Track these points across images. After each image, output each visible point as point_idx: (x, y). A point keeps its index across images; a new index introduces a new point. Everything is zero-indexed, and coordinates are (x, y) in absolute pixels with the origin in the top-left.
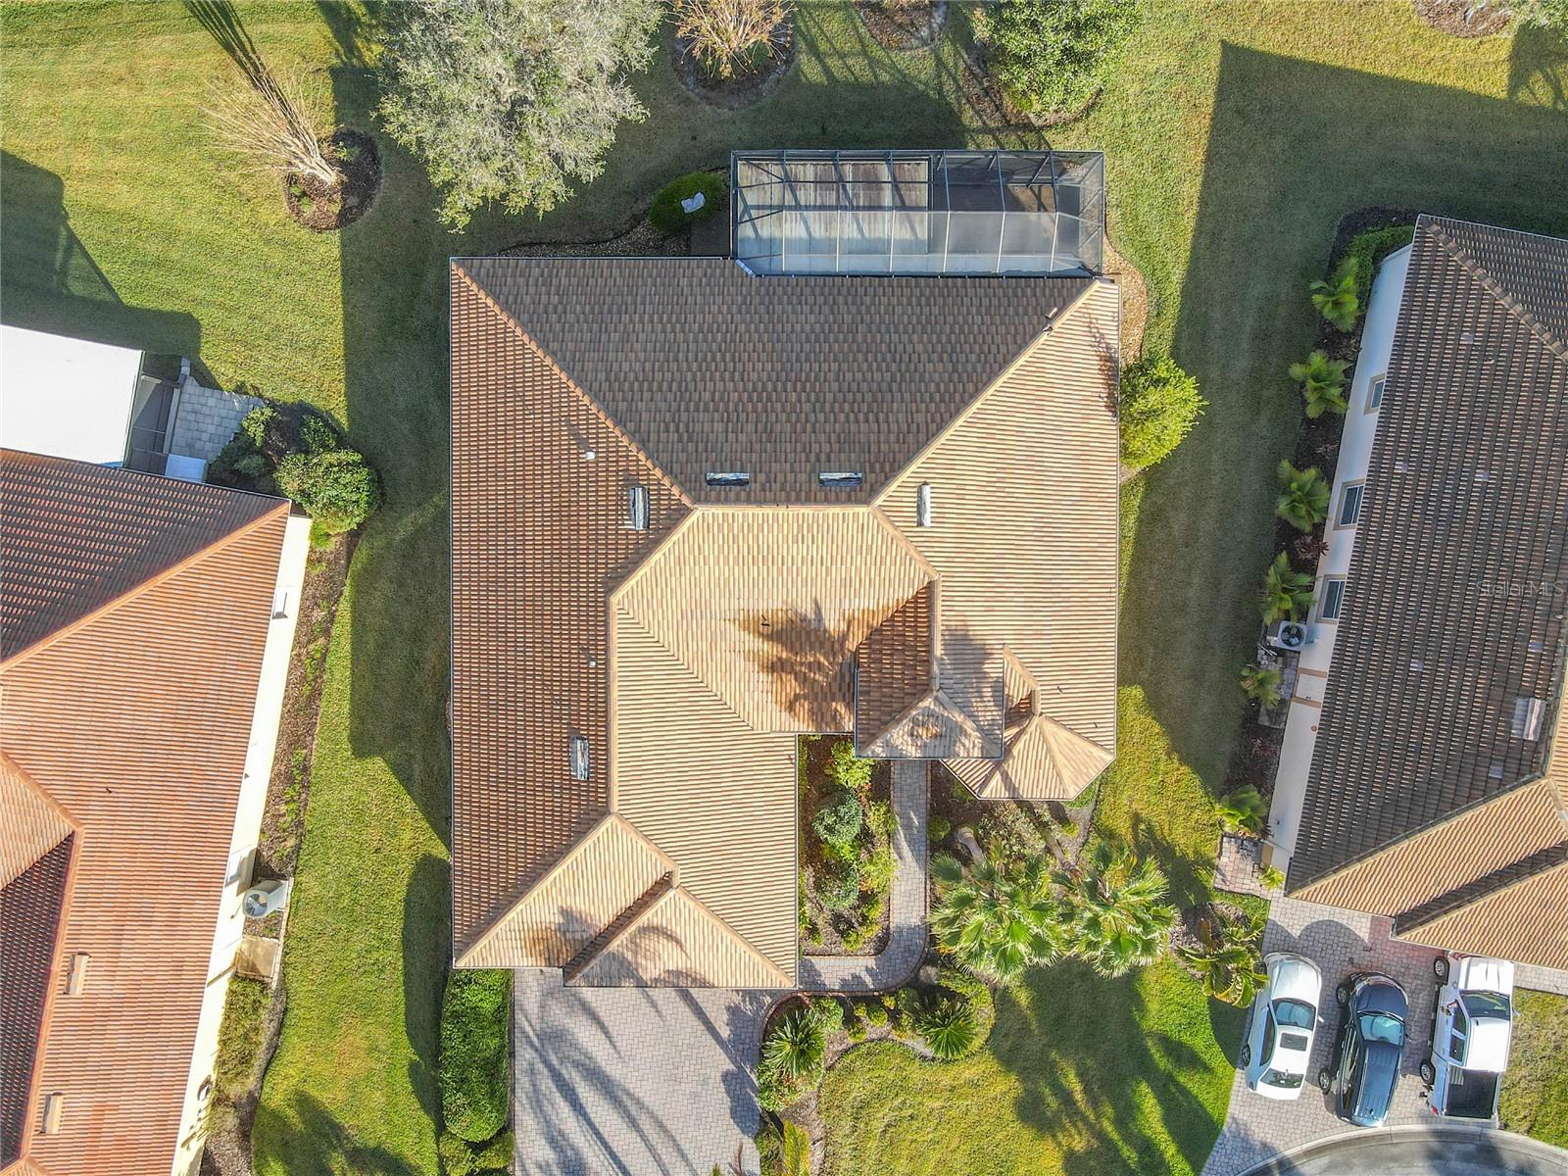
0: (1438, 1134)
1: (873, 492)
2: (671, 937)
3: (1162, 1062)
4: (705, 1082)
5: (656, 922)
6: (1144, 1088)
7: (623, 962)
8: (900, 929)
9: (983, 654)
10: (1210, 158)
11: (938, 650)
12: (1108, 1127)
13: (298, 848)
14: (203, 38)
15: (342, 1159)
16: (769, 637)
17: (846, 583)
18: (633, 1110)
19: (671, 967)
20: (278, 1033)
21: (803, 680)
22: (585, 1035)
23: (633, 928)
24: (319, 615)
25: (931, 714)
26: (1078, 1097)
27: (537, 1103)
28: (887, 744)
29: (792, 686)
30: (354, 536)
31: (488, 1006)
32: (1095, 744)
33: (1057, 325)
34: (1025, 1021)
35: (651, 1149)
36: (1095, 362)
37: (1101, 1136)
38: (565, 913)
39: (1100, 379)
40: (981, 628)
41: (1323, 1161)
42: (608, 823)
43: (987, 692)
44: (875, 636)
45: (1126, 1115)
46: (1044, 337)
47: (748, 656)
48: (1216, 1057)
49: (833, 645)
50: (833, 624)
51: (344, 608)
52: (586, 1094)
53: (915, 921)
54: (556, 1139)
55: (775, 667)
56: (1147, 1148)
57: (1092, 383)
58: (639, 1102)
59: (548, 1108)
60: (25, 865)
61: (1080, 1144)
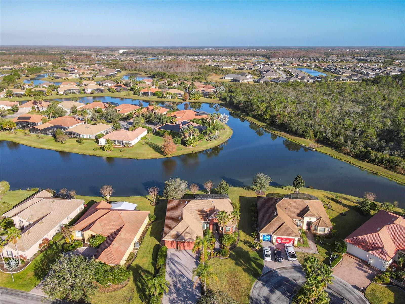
0: (293, 267)
2: (189, 233)
3: (254, 260)
4: (192, 262)
5: (187, 231)
6: (252, 262)
7: (183, 237)
8: (217, 248)
10: (240, 201)
12: (248, 266)
13: (141, 243)
15: (141, 271)
16: (199, 212)
17: (206, 206)
18: (182, 265)
19: (189, 238)
20: (135, 259)
21: (203, 216)
22: (176, 259)
23: (185, 232)
24: (148, 226)
25: (216, 213)
26: (243, 263)
27: (169, 264)
28: (212, 217)
29: (202, 217)
30: (153, 222)
31: (164, 250)
33: (225, 199)
34: (234, 256)
35: (185, 269)
36: (229, 202)
37: (247, 267)
38: (177, 232)
41: (279, 270)
42: (183, 220)
44: (209, 211)
45: (250, 265)
47: (197, 213)
48: (260, 259)
49: (206, 212)
50: (205, 210)
51: (151, 227)
52: (175, 264)
53: (219, 247)
55: (200, 215)
56: (254, 268)
58: (183, 265)
59: (170, 265)
60: (117, 229)
61: (244, 267)
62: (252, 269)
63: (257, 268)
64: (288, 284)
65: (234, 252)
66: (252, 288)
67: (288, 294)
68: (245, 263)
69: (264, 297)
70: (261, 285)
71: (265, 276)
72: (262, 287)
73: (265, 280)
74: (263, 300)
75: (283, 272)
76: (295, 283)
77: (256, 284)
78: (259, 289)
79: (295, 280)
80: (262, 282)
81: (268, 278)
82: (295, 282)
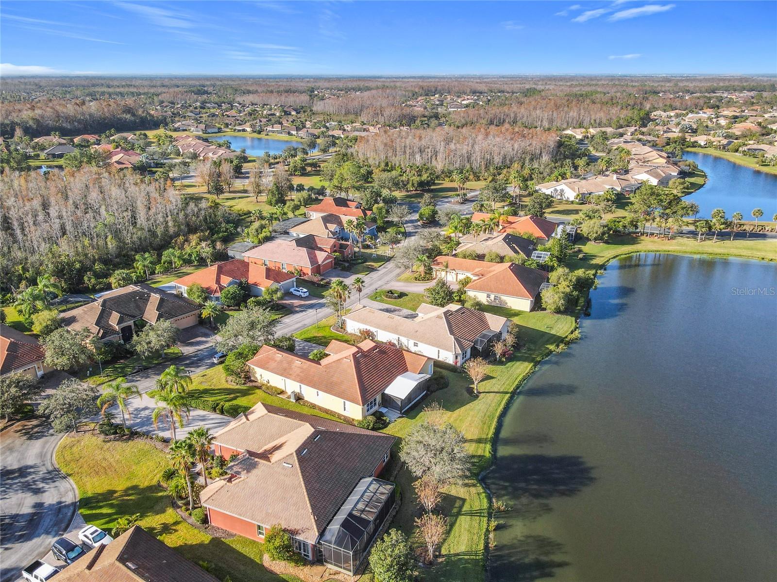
1: (297, 454)
3: (114, 517)
6: (113, 512)
9: (248, 472)
11: (256, 459)
13: (300, 404)
14: (475, 437)
20: (269, 394)
24: (342, 417)
32: (209, 498)
33: (312, 517)
36: (298, 527)
39: (293, 529)
40: (255, 472)
42: (267, 412)
43: (240, 470)
46: (311, 511)
54: (212, 419)
57: (293, 526)
59: (220, 420)
61: (115, 495)
62: (101, 504)
63: (94, 512)
64: (16, 534)
65: (162, 497)
66: (75, 486)
67: (7, 521)
68: (123, 500)
69: (44, 491)
70: (63, 500)
71: (69, 514)
72: (61, 498)
73: (65, 510)
74: (43, 487)
75: (40, 545)
76: (5, 544)
77: (75, 495)
78: (63, 493)
79: (6, 549)
80: (67, 503)
81: (61, 516)
82: (6, 546)
